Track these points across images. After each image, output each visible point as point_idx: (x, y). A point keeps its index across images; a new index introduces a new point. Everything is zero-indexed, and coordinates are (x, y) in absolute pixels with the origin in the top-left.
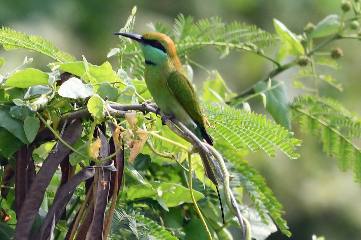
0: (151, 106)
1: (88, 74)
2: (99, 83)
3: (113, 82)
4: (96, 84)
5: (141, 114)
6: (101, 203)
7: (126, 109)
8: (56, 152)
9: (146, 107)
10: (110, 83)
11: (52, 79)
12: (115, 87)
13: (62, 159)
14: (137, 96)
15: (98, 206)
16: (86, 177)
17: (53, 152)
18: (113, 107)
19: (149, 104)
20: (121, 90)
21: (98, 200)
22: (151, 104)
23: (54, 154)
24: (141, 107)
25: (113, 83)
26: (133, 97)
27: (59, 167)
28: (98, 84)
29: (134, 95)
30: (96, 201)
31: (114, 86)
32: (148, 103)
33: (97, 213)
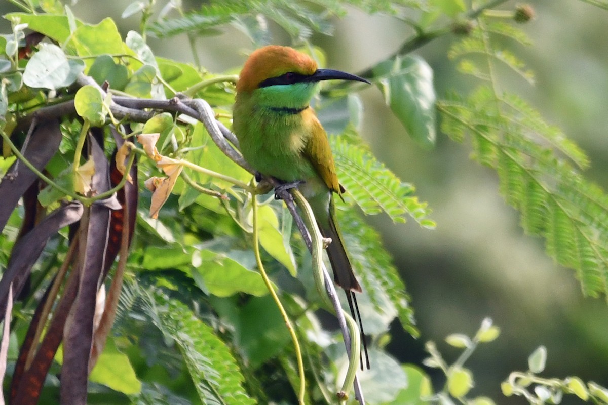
0: (185, 103)
1: (75, 40)
2: (94, 56)
3: (119, 55)
4: (88, 56)
5: (168, 116)
6: (92, 267)
7: (140, 106)
8: (14, 177)
9: (177, 105)
10: (114, 57)
11: (13, 45)
12: (122, 63)
13: (25, 188)
14: (159, 82)
15: (87, 271)
16: (68, 220)
17: (9, 177)
18: (117, 102)
19: (182, 100)
20: (132, 70)
21: (88, 261)
22: (187, 100)
23: (12, 182)
24: (169, 104)
25: (120, 57)
26: (152, 85)
27: (21, 202)
28: (91, 55)
29: (154, 81)
30: (86, 261)
31: (120, 62)
32: (181, 97)
33: (86, 283)
